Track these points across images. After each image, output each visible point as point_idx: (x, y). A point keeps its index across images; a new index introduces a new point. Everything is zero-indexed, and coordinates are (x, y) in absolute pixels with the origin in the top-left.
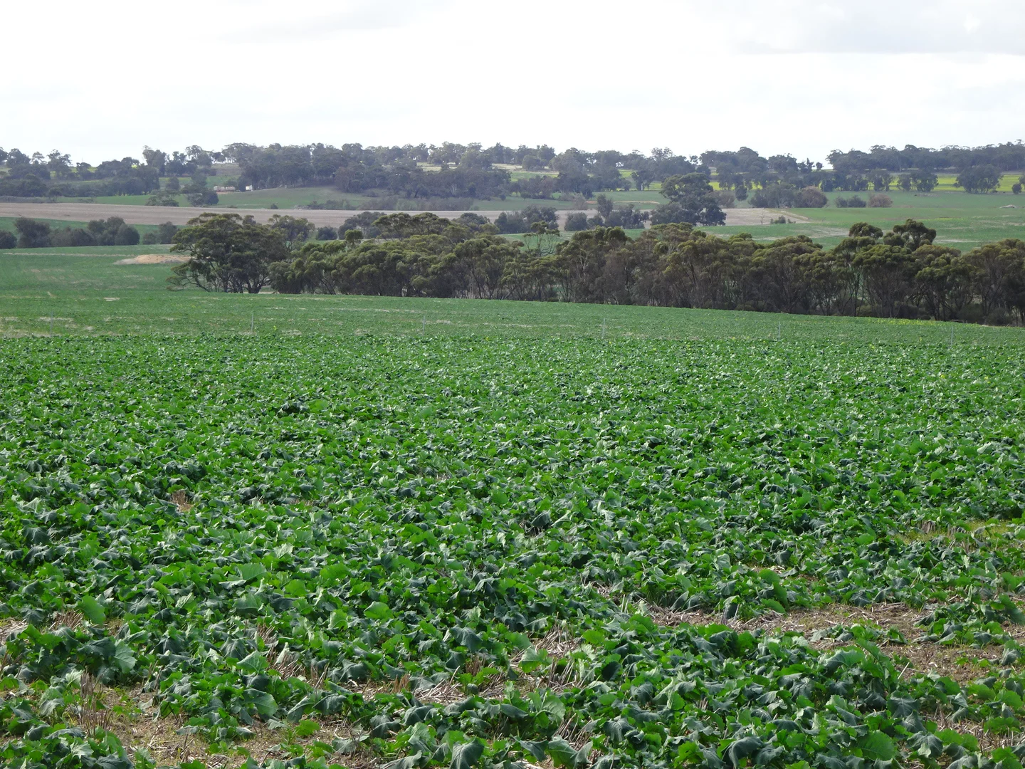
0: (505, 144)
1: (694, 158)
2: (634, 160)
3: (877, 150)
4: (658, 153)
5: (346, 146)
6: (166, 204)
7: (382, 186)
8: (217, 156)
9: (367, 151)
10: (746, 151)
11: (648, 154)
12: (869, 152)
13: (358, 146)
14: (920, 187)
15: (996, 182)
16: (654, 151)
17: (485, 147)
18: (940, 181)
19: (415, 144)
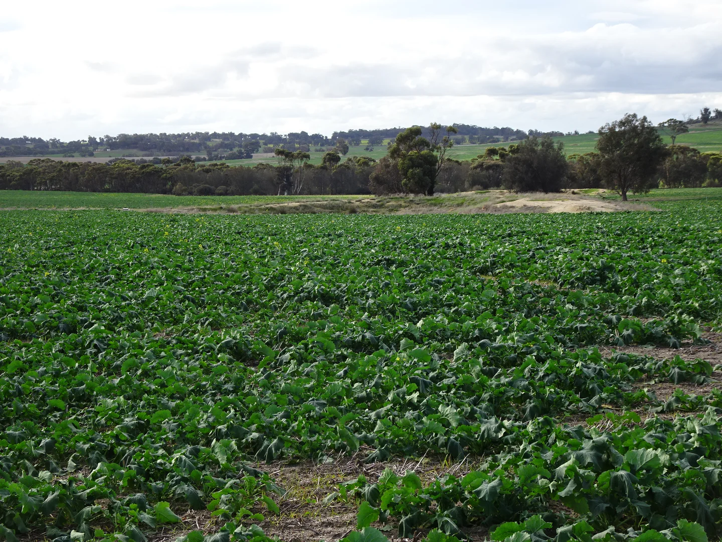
0: (217, 132)
1: (285, 135)
2: (264, 137)
3: (350, 131)
4: (272, 133)
5: (161, 134)
6: (69, 157)
7: (155, 148)
8: (115, 138)
9: (169, 136)
10: (303, 133)
11: (269, 135)
12: (347, 132)
13: (165, 134)
14: (355, 144)
15: (382, 142)
16: (271, 133)
17: (210, 133)
18: (362, 142)
19: (186, 133)
